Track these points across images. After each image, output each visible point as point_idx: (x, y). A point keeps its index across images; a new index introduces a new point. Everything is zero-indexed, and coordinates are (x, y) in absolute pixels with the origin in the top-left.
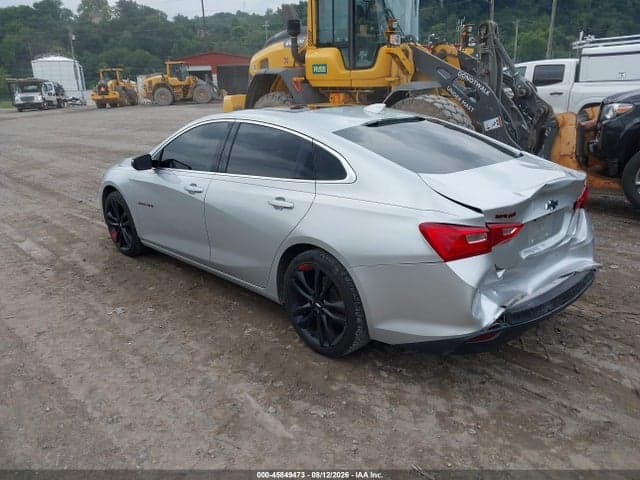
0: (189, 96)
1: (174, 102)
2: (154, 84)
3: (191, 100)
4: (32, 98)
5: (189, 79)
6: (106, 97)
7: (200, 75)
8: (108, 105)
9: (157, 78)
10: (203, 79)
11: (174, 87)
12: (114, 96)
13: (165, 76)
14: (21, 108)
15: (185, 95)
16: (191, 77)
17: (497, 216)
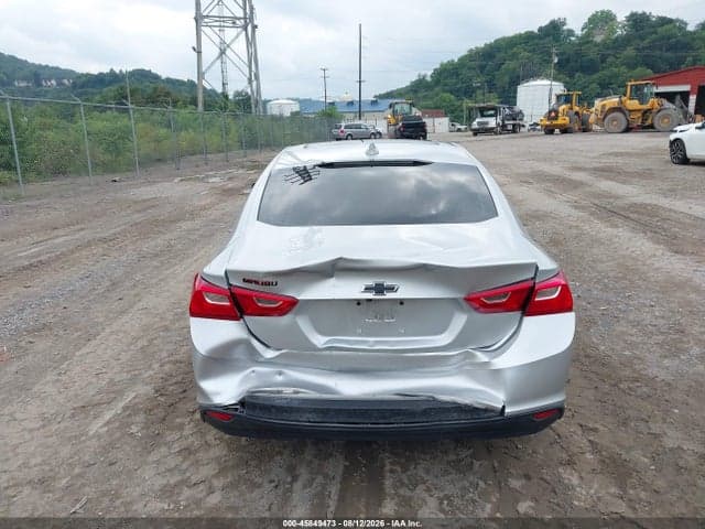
0: (649, 122)
1: (628, 130)
2: (607, 108)
3: (651, 127)
4: (487, 123)
5: (653, 102)
6: (555, 122)
7: (670, 97)
8: (557, 131)
9: (613, 101)
10: (673, 103)
11: (630, 111)
12: (563, 122)
13: (624, 98)
14: (476, 132)
15: (644, 120)
16: (656, 100)
17: (244, 280)
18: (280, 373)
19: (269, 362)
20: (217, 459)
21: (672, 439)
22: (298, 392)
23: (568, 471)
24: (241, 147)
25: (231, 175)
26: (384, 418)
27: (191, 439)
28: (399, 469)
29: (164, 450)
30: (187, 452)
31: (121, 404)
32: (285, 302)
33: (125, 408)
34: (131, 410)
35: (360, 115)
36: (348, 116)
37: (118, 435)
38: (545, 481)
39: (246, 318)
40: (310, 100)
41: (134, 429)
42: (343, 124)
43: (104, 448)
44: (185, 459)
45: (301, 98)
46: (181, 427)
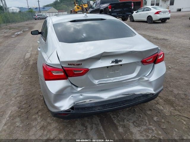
17: (69, 64)
18: (81, 95)
19: (79, 92)
20: (56, 128)
21: (176, 91)
22: (91, 101)
23: (159, 106)
24: (4, 22)
25: (5, 32)
26: (123, 103)
27: (42, 123)
28: (116, 116)
29: (34, 129)
30: (43, 128)
31: (7, 116)
32: (85, 70)
33: (10, 117)
34: (12, 117)
35: (40, 12)
36: (37, 12)
37: (12, 128)
38: (155, 110)
39: (69, 78)
40: (22, 7)
41: (18, 124)
42: (37, 15)
43: (9, 134)
44: (44, 130)
45: (20, 7)
46: (36, 119)
